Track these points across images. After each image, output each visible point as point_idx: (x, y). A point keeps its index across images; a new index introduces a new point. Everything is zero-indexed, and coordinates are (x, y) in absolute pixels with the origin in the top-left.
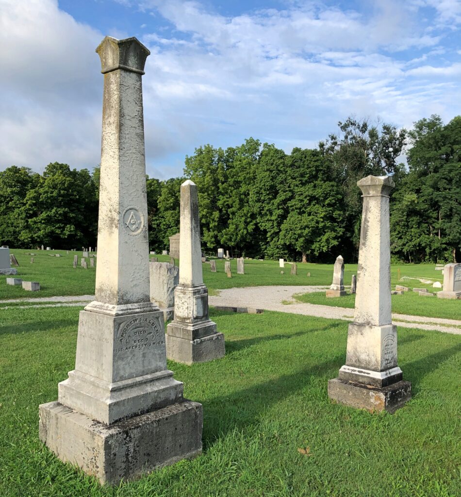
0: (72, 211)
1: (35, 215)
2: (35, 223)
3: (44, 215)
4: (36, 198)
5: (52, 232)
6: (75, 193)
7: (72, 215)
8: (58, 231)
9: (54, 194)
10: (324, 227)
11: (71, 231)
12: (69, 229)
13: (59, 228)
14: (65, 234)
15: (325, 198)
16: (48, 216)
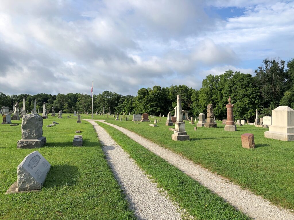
0: (160, 103)
1: (147, 104)
2: (147, 107)
3: (150, 104)
4: (147, 98)
5: (153, 110)
6: (160, 96)
7: (159, 104)
8: (155, 110)
9: (153, 97)
10: (249, 107)
11: (159, 110)
12: (158, 109)
13: (155, 109)
14: (157, 111)
15: (250, 95)
16: (151, 104)
